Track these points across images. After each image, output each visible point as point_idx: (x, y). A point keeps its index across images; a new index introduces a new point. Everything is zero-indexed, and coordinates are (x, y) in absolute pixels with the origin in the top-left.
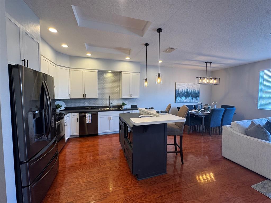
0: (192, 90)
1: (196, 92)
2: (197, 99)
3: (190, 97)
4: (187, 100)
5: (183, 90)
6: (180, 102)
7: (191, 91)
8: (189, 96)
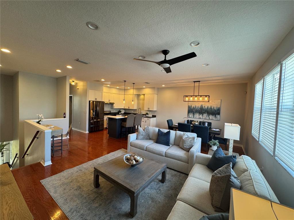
0: (208, 107)
1: (215, 109)
2: (215, 117)
3: (205, 113)
4: (201, 116)
5: (196, 106)
6: (192, 117)
7: (206, 107)
8: (203, 113)
